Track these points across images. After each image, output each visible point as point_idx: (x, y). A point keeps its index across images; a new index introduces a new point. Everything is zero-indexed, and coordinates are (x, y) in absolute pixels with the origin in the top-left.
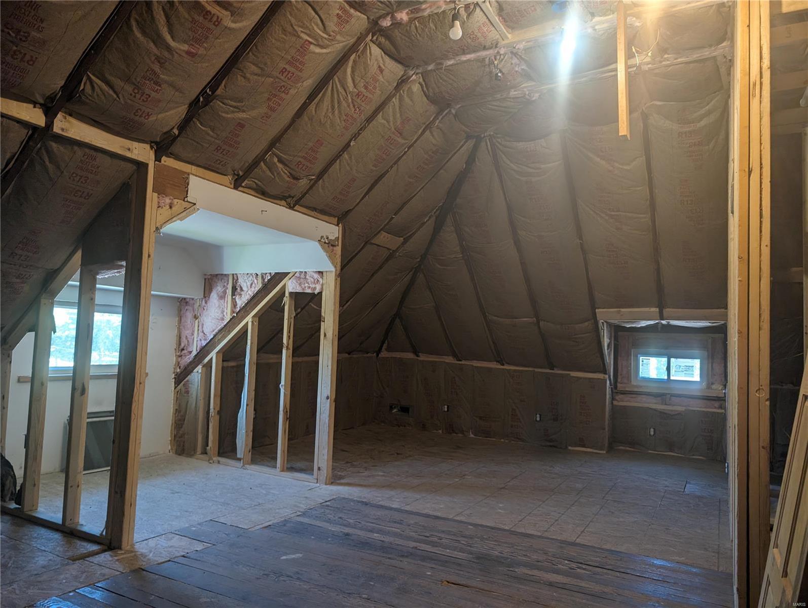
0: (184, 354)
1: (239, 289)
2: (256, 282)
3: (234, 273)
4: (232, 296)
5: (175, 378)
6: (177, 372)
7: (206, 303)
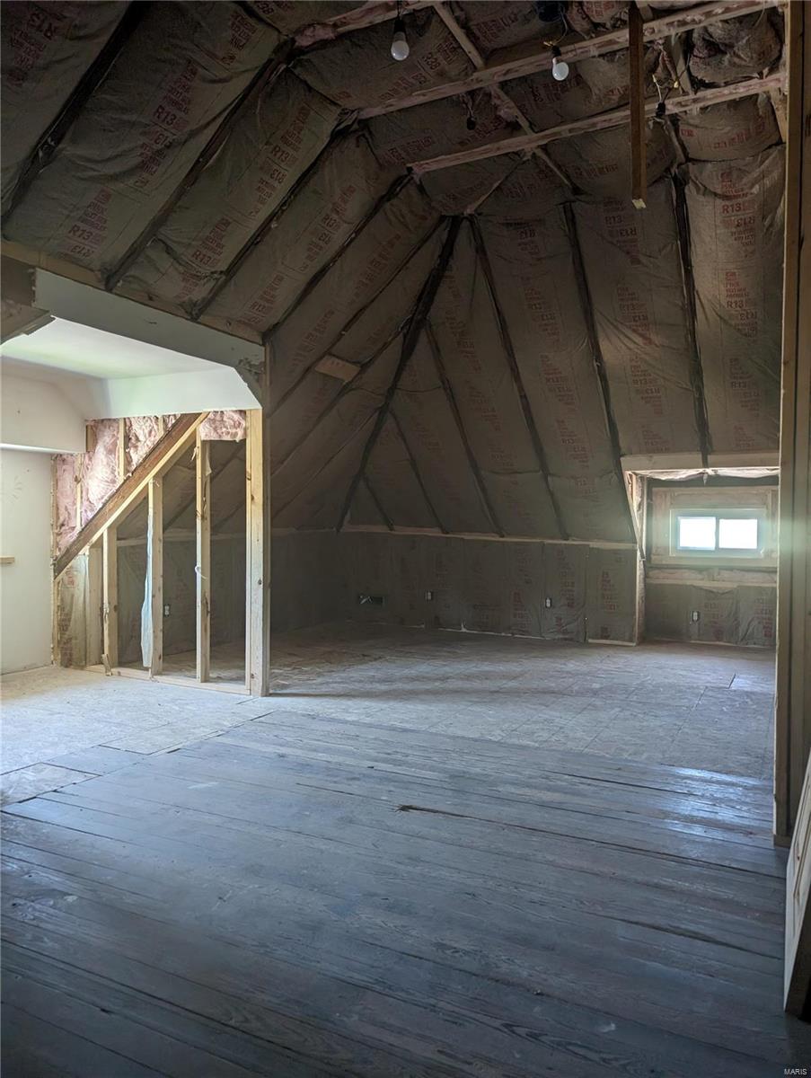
0: (65, 530)
1: (133, 438)
2: (156, 429)
3: (126, 417)
4: (125, 450)
5: (54, 564)
6: (57, 557)
7: (90, 459)
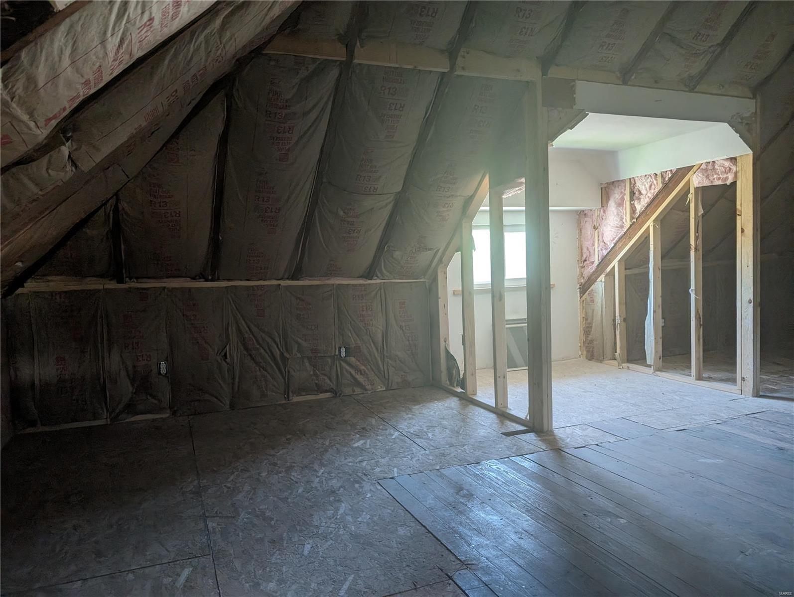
0: (587, 264)
1: (637, 193)
2: (655, 183)
3: (631, 177)
4: (630, 202)
5: (580, 288)
6: (581, 283)
7: (604, 212)
